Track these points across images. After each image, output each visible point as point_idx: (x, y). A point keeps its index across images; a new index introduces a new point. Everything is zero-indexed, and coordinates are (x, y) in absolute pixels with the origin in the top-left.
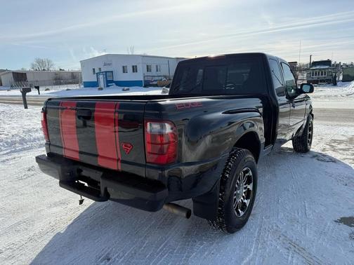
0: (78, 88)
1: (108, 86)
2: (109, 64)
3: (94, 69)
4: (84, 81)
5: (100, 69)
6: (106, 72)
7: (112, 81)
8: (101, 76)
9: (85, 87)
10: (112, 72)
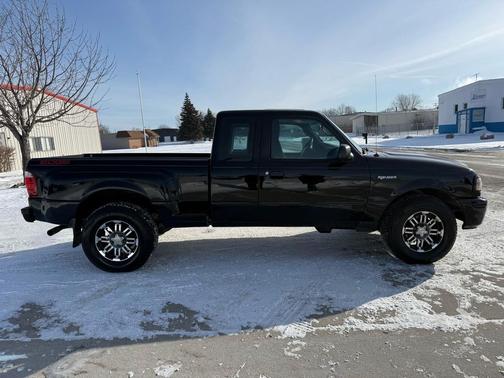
0: (431, 134)
1: (471, 131)
2: (481, 97)
3: (457, 106)
4: (440, 124)
5: (466, 105)
6: (472, 109)
7: (482, 124)
8: (463, 117)
9: (440, 132)
10: (484, 108)
